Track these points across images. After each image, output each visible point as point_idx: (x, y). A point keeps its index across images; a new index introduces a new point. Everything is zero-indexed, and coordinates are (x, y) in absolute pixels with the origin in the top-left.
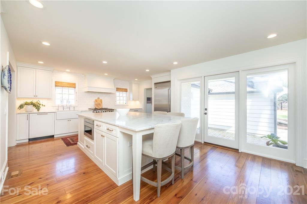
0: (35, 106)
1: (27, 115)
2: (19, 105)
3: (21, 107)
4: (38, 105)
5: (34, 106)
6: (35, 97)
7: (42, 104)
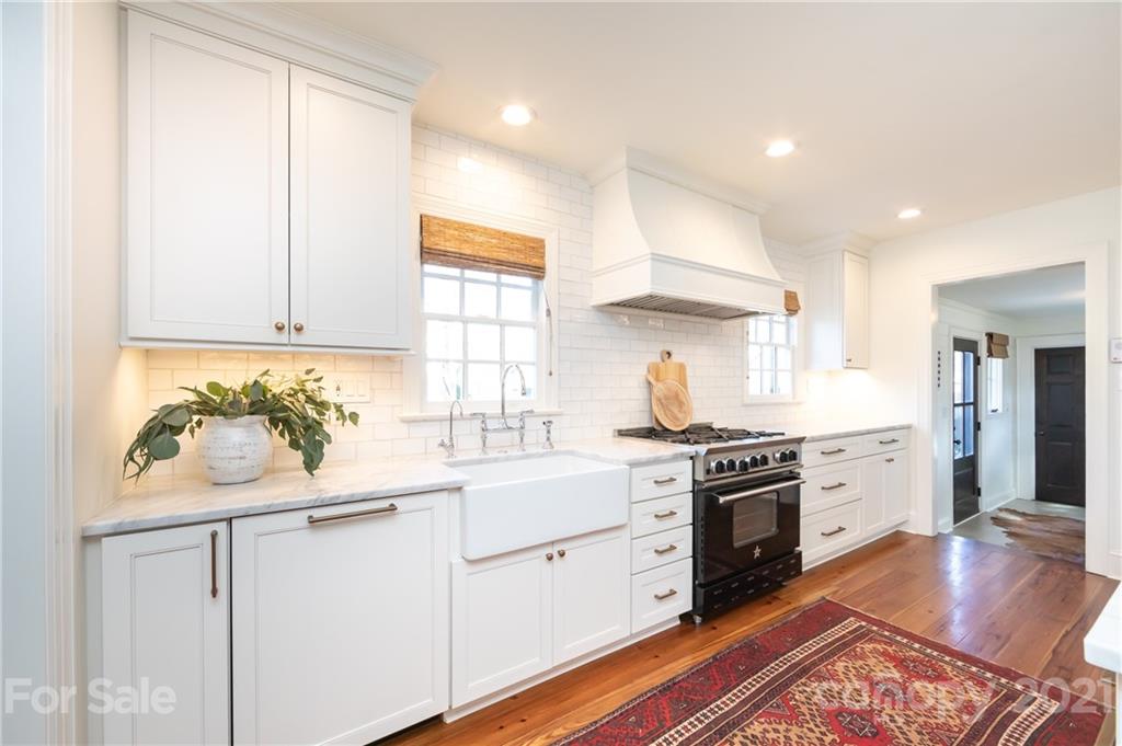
0: (287, 422)
1: (214, 536)
2: (138, 425)
3: (158, 437)
4: (311, 412)
5: (274, 422)
6: (284, 338)
7: (339, 401)
